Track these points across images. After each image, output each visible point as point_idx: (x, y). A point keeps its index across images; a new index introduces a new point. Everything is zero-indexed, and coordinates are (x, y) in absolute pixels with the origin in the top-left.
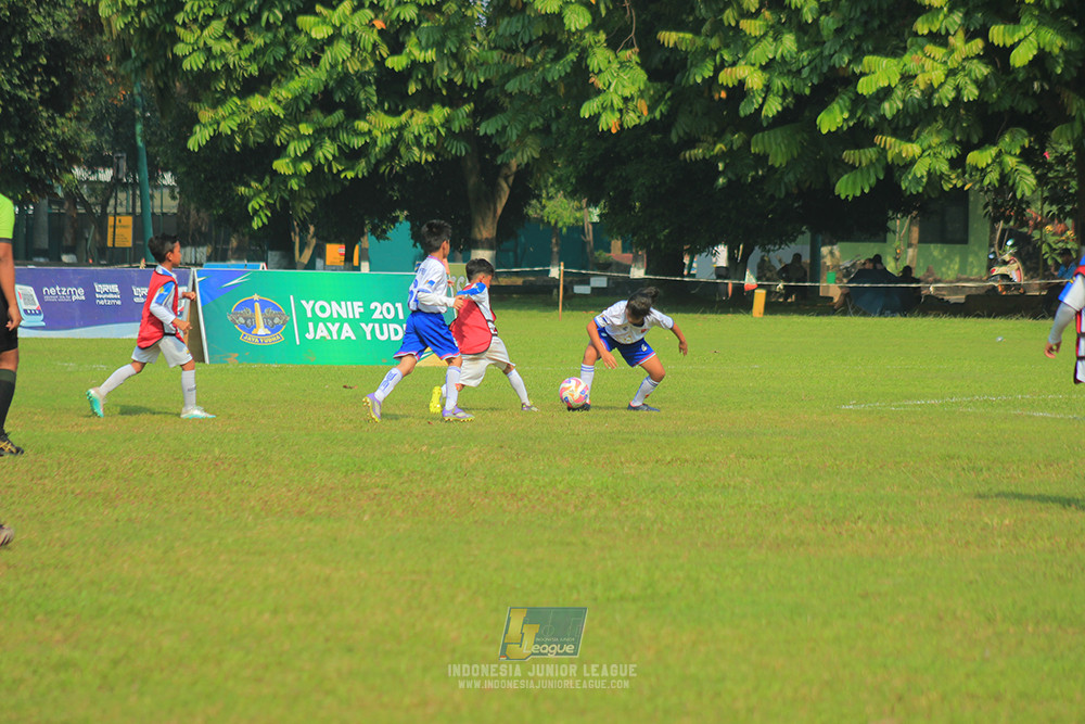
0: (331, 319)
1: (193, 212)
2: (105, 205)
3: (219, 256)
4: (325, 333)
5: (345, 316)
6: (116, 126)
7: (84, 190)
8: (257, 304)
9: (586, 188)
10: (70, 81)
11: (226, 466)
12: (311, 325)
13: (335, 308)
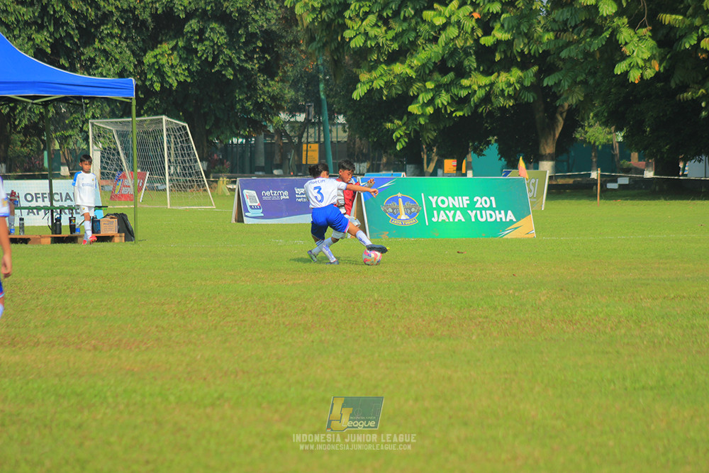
0: (448, 208)
1: (358, 140)
2: (300, 137)
3: (375, 168)
4: (445, 218)
5: (457, 206)
6: (308, 85)
7: (287, 128)
8: (400, 200)
9: (614, 119)
10: (277, 57)
11: (382, 305)
12: (435, 212)
13: (451, 201)
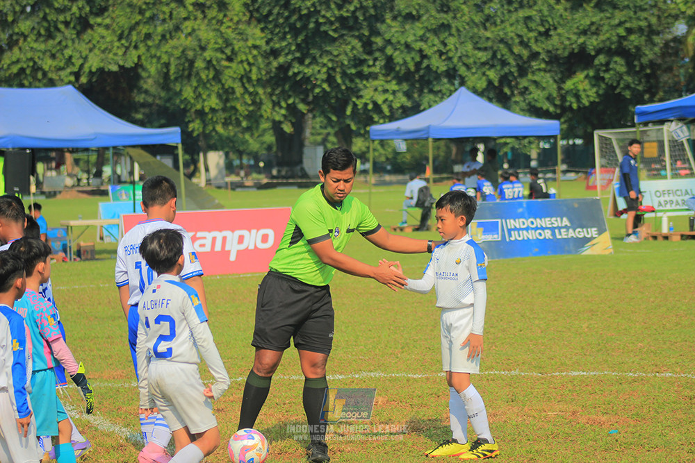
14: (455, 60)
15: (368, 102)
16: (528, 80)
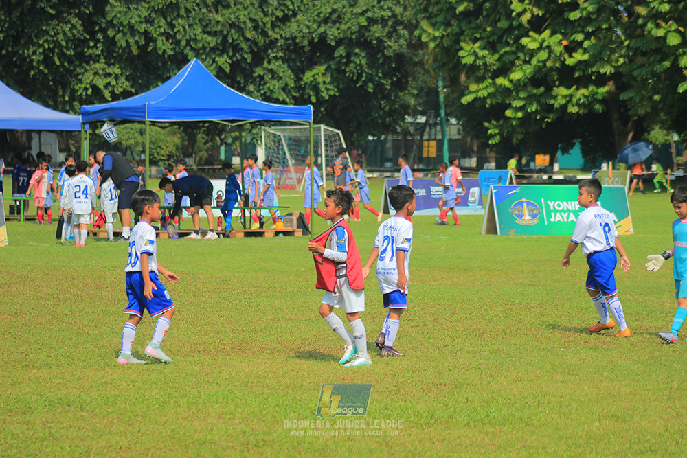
0: (563, 211)
1: (469, 140)
2: (422, 136)
4: (560, 218)
5: (570, 209)
7: (411, 128)
8: (525, 204)
10: (406, 74)
12: (553, 214)
13: (565, 205)
14: (184, 43)
15: (88, 86)
16: (264, 69)
